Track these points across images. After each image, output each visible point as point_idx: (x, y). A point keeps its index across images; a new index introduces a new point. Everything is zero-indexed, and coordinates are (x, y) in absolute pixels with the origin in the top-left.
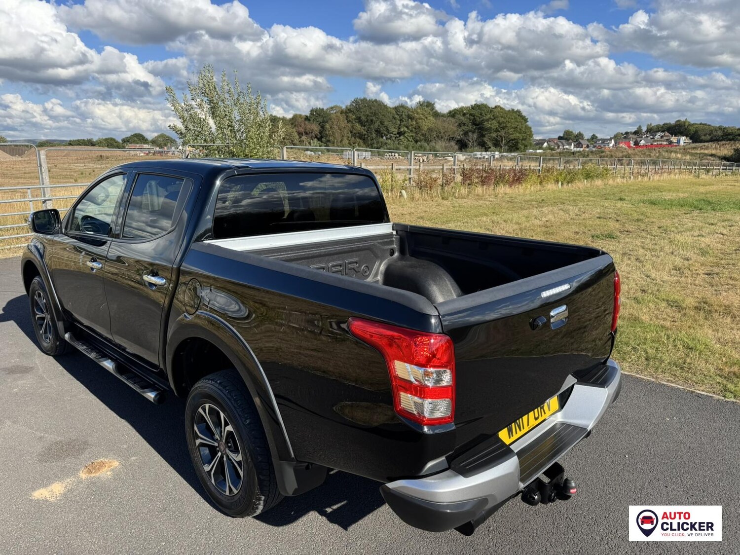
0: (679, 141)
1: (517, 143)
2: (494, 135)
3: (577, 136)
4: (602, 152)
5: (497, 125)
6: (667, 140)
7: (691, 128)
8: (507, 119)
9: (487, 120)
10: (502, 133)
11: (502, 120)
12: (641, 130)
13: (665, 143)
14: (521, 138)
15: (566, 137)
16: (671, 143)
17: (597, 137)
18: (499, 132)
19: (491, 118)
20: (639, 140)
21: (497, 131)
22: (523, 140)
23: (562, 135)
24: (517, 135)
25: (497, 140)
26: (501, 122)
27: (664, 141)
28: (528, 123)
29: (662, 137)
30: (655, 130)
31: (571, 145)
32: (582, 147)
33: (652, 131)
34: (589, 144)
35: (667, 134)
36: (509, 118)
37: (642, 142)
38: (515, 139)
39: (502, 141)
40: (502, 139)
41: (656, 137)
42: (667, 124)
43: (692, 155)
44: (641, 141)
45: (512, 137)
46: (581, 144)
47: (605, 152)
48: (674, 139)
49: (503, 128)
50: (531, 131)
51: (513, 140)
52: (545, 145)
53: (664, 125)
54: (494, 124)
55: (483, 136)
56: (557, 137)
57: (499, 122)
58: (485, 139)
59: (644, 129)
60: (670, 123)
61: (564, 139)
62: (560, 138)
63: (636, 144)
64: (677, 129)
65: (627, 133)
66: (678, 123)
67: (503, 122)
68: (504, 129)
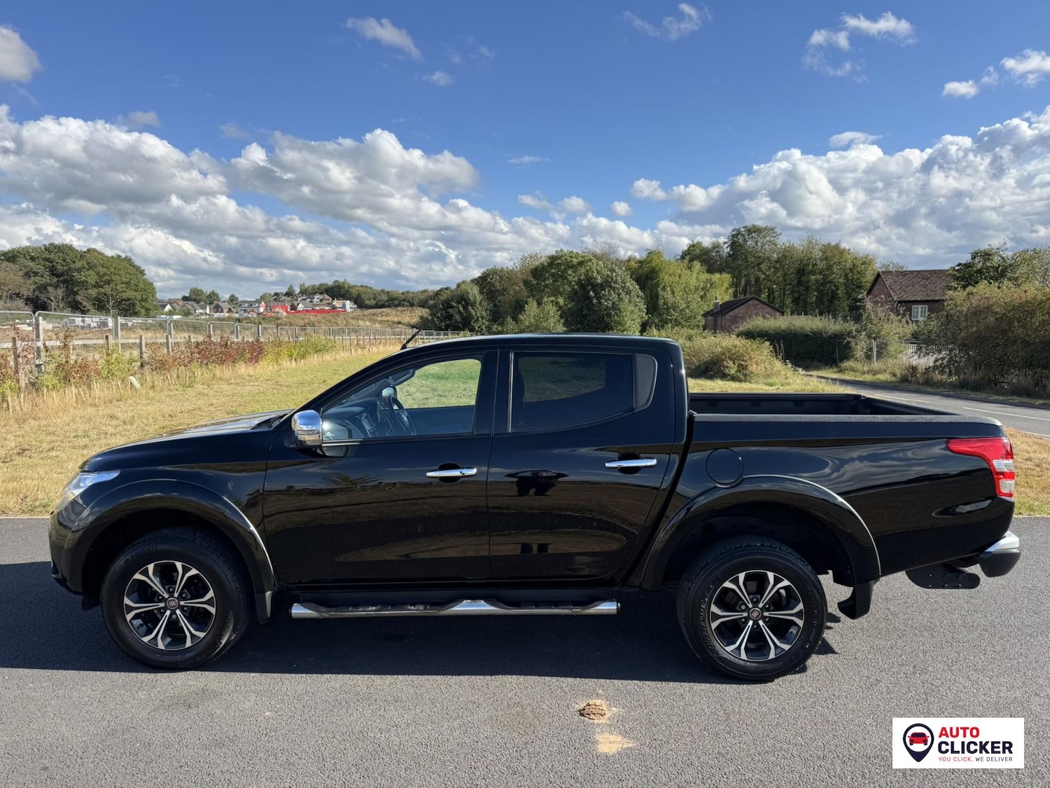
0: (344, 306)
1: (134, 305)
2: (93, 292)
3: (210, 296)
4: (278, 319)
5: (96, 277)
6: (328, 304)
7: (352, 290)
8: (112, 270)
9: (79, 270)
10: (107, 289)
11: (102, 270)
12: (293, 291)
13: (328, 308)
14: (140, 298)
15: (194, 297)
16: (334, 308)
17: (237, 299)
18: (101, 287)
19: (84, 268)
20: (296, 303)
21: (97, 286)
22: (142, 300)
23: (187, 295)
24: (130, 294)
25: (100, 301)
26: (101, 273)
27: (325, 305)
28: (145, 277)
29: (321, 300)
30: (311, 292)
31: (206, 309)
32: (222, 312)
33: (307, 293)
34: (231, 307)
35: (327, 297)
36: (115, 268)
37: (301, 307)
38: (130, 299)
39: (108, 302)
40: (108, 298)
41: (315, 300)
42: (324, 285)
43: (381, 322)
44: (298, 304)
45: (125, 295)
46: (220, 307)
47: (282, 319)
48: (338, 303)
49: (108, 282)
50: (153, 289)
51: (126, 300)
52: (168, 307)
53: (320, 285)
54: (92, 278)
55: (76, 293)
56: (181, 298)
57: (98, 274)
58: (79, 298)
59: (297, 290)
60: (327, 284)
61: (190, 300)
62: (185, 299)
63: (294, 308)
64: (337, 291)
65: (276, 294)
66: (337, 284)
67: (105, 274)
68: (109, 284)
